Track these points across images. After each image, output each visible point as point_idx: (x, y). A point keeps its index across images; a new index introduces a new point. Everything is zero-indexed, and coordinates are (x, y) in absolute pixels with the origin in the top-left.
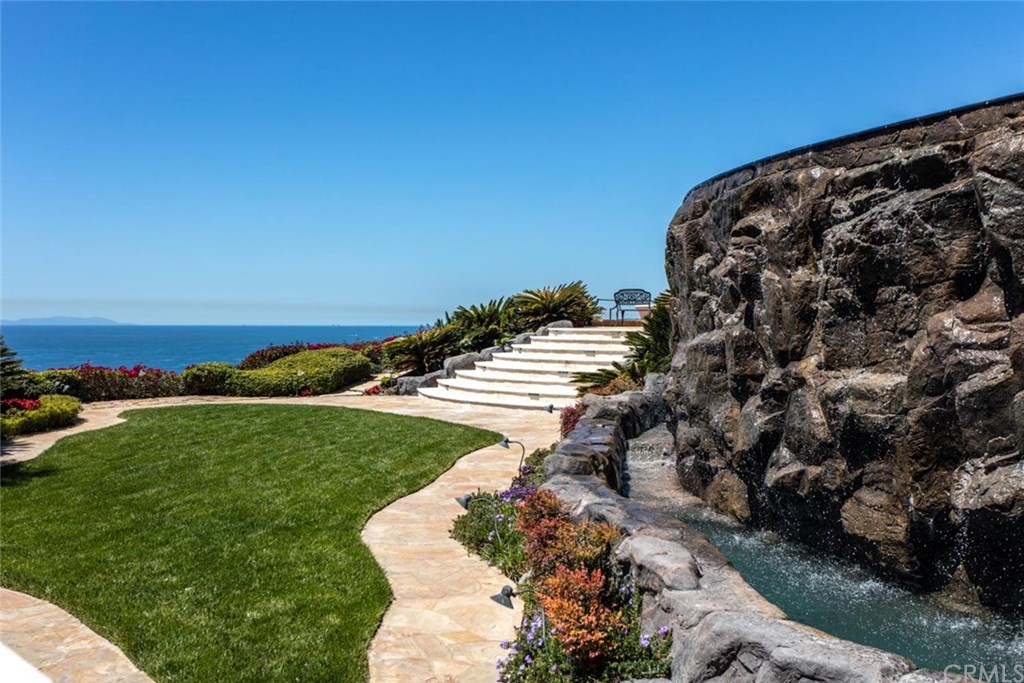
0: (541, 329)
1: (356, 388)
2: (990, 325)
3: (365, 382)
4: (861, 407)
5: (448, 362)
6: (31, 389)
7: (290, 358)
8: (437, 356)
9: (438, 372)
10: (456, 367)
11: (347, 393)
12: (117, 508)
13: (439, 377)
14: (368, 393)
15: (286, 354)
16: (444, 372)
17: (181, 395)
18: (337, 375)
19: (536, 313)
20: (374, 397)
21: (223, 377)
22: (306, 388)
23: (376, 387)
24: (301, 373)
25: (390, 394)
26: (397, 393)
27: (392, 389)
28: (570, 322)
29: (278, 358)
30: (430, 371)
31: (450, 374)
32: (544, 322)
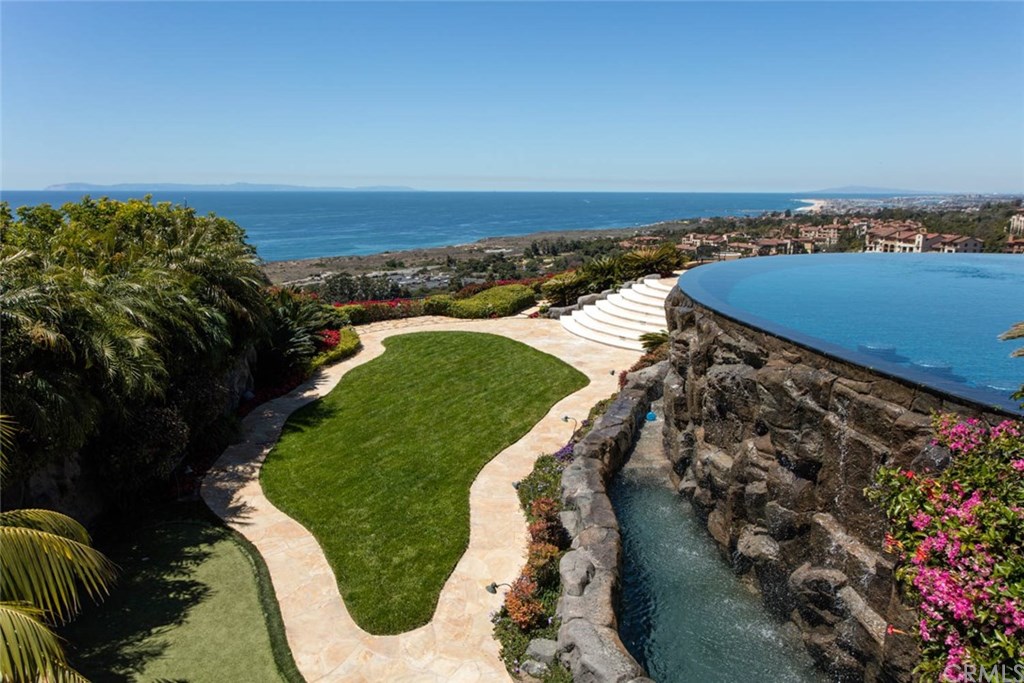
0: (640, 279)
1: (525, 312)
2: (768, 455)
3: (531, 307)
4: (714, 472)
5: (580, 299)
6: (337, 321)
7: (485, 292)
8: (573, 295)
9: (573, 306)
10: (585, 303)
11: (519, 316)
12: (356, 456)
13: (573, 309)
14: (531, 316)
15: (484, 289)
16: (577, 305)
17: (422, 315)
18: (513, 305)
19: (638, 268)
20: (535, 320)
21: (446, 306)
22: (494, 313)
23: (536, 313)
24: (490, 305)
25: (544, 317)
26: (549, 317)
27: (546, 314)
28: (659, 276)
29: (478, 292)
30: (570, 305)
31: (580, 308)
32: (643, 275)
